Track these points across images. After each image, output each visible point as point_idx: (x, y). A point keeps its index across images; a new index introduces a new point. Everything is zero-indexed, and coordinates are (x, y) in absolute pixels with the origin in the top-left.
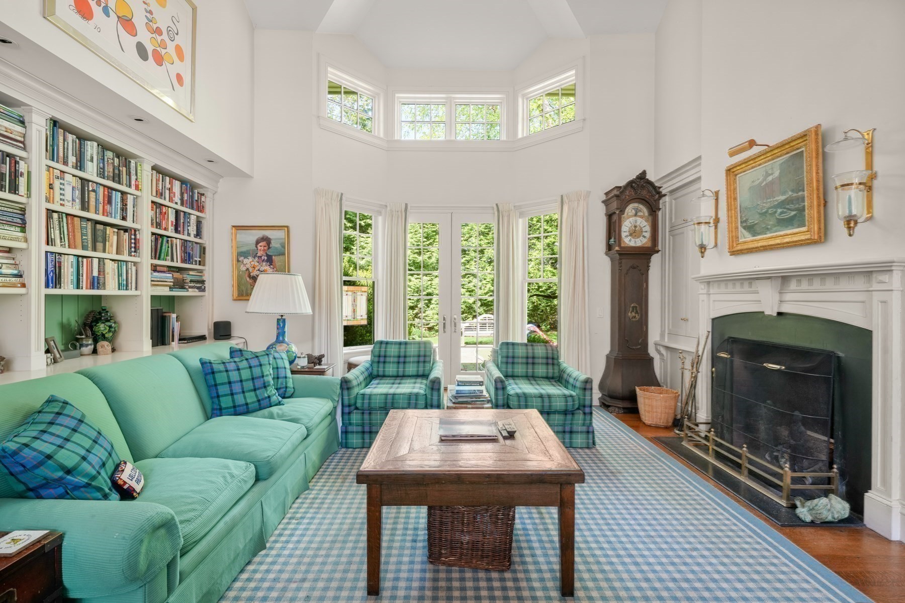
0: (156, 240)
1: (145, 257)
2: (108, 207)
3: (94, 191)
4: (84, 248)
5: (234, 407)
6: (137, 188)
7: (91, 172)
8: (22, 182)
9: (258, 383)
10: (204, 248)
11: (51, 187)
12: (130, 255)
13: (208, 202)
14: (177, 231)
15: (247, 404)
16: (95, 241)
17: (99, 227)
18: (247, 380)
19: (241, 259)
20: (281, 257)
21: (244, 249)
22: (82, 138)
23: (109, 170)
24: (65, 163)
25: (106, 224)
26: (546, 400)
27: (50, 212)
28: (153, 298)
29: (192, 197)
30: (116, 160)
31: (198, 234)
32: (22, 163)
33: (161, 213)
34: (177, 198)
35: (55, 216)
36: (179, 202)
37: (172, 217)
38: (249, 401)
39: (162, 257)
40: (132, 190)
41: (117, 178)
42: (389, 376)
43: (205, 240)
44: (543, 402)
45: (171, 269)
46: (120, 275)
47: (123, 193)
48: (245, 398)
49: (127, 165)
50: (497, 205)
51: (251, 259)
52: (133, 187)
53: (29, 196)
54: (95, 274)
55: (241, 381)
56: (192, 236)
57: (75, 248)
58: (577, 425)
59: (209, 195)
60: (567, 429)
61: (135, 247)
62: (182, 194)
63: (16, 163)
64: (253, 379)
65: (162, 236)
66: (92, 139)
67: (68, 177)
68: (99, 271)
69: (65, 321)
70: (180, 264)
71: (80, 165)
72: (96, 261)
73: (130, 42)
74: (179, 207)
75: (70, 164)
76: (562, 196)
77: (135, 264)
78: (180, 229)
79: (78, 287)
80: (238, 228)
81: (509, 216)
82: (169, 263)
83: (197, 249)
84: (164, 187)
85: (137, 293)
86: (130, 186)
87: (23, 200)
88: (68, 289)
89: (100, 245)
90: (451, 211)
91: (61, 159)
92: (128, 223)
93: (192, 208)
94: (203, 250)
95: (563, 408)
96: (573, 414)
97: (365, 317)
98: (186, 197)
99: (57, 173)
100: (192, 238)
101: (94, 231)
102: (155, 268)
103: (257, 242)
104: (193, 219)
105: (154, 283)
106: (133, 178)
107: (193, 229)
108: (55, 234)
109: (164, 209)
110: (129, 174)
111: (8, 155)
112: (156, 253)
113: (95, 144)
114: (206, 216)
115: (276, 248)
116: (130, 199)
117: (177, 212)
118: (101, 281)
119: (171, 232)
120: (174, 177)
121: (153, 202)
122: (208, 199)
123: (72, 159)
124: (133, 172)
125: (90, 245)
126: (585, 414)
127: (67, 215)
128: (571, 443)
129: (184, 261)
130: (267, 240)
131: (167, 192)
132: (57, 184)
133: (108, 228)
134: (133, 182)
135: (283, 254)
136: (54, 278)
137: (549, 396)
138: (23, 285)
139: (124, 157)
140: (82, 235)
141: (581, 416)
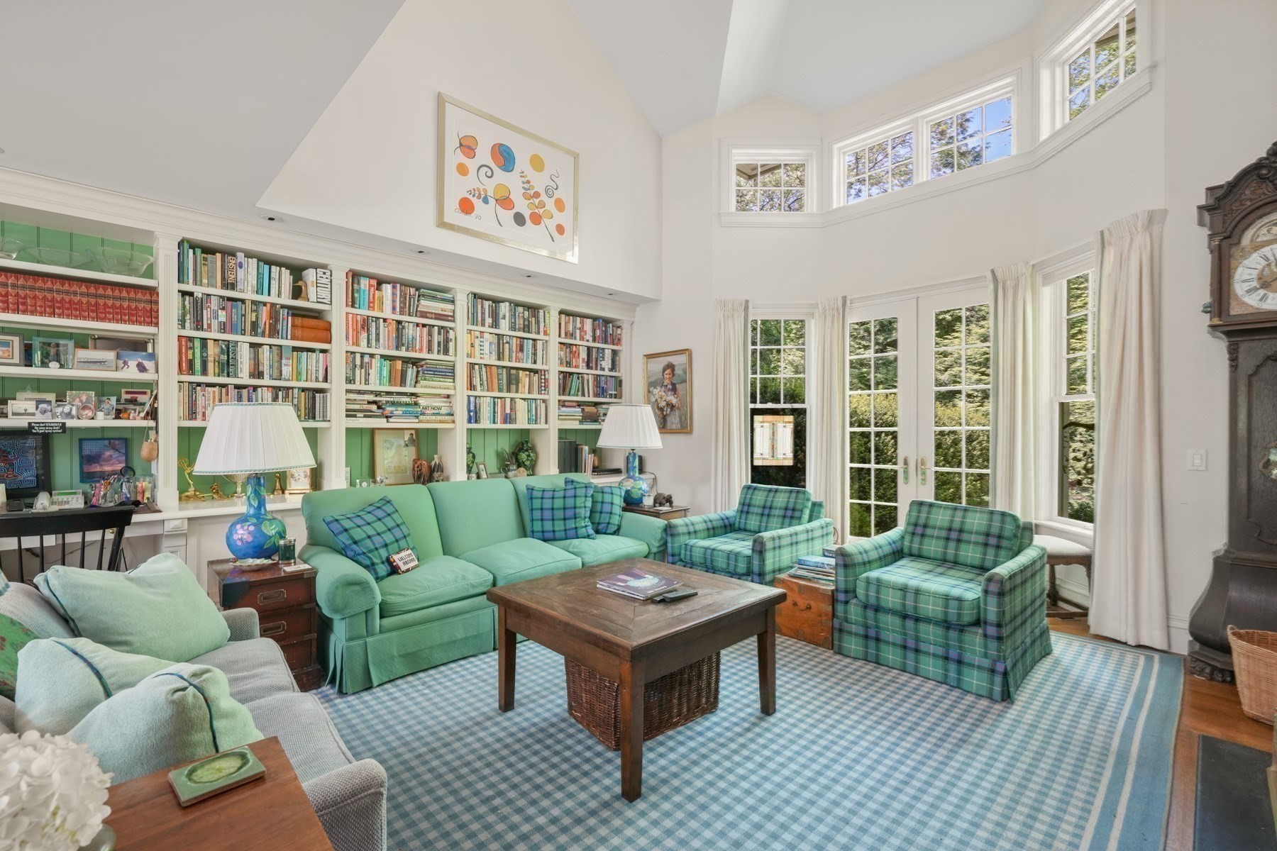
0: (565, 378)
1: (553, 395)
2: (520, 355)
3: (507, 342)
4: (500, 390)
5: (543, 532)
6: (545, 333)
7: (504, 327)
8: (451, 345)
9: (569, 513)
10: (621, 382)
11: (472, 346)
12: (540, 393)
13: (625, 334)
14: (588, 367)
15: (554, 531)
16: (509, 383)
17: (513, 372)
18: (558, 509)
19: (652, 389)
20: (684, 385)
21: (653, 379)
22: (496, 301)
23: (520, 322)
24: (483, 325)
25: (518, 369)
26: (910, 596)
27: (472, 365)
28: (560, 431)
29: (606, 332)
30: (526, 313)
31: (613, 368)
32: (451, 331)
33: (571, 352)
34: (589, 336)
35: (477, 367)
36: (591, 339)
37: (583, 355)
38: (556, 529)
39: (572, 392)
40: (541, 336)
41: (526, 328)
42: (750, 531)
43: (622, 373)
44: (904, 598)
45: (579, 404)
46: (529, 411)
47: (534, 340)
48: (553, 525)
49: (536, 316)
50: (993, 271)
51: (659, 388)
52: (542, 333)
53: (456, 355)
54: (508, 411)
55: (553, 509)
56: (606, 370)
57: (492, 391)
58: (973, 652)
59: (626, 326)
60: (953, 653)
61: (544, 386)
62: (594, 331)
63: (448, 332)
64: (564, 509)
65: (571, 374)
66: (503, 301)
67: (486, 335)
68: (511, 409)
69: (499, 449)
70: (592, 399)
71: (495, 324)
72: (508, 401)
73: (507, 216)
74: (591, 344)
75: (487, 325)
76: (1102, 233)
77: (544, 401)
78: (593, 365)
79: (494, 423)
80: (649, 356)
81: (1016, 287)
82: (580, 398)
83: (612, 383)
84: (575, 328)
85: (546, 426)
86: (539, 333)
87: (452, 359)
88: (485, 423)
89: (513, 387)
90: (916, 296)
91: (480, 323)
92: (538, 366)
93: (606, 342)
94: (619, 383)
95: (940, 616)
96: (961, 631)
97: (790, 455)
98: (598, 333)
99: (478, 334)
100: (607, 372)
101: (509, 375)
102: (562, 404)
103: (664, 370)
104: (608, 354)
105: (561, 417)
106: (542, 325)
107: (607, 363)
108: (477, 381)
109: (574, 348)
110: (538, 322)
111: (442, 327)
112: (564, 389)
113: (507, 304)
114: (623, 348)
115: (679, 375)
116: (539, 344)
117: (589, 349)
118: (513, 416)
119: (582, 369)
120: (584, 316)
121: (560, 343)
122: (624, 331)
123: (489, 321)
124: (542, 320)
125: (505, 387)
126: (985, 636)
127: (485, 365)
128: (959, 680)
129: (596, 395)
130: (671, 367)
131: (578, 331)
132: (477, 342)
133: (521, 372)
134: (542, 329)
135: (685, 381)
136: (474, 416)
137: (917, 592)
138: (454, 422)
139: (534, 309)
140: (499, 380)
141: (979, 639)
